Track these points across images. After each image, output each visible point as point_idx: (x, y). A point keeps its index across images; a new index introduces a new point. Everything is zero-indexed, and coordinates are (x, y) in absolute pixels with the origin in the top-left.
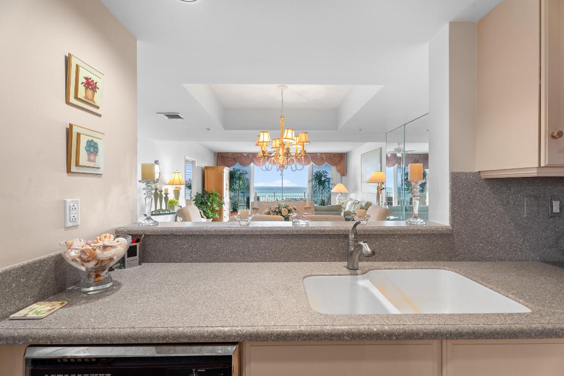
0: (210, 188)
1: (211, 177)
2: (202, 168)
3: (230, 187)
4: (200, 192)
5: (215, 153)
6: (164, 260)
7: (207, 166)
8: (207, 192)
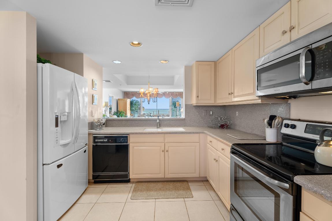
0: (121, 109)
1: (121, 104)
2: (117, 99)
3: (131, 109)
4: (116, 111)
5: (123, 92)
6: (111, 127)
7: (119, 98)
8: (119, 111)
